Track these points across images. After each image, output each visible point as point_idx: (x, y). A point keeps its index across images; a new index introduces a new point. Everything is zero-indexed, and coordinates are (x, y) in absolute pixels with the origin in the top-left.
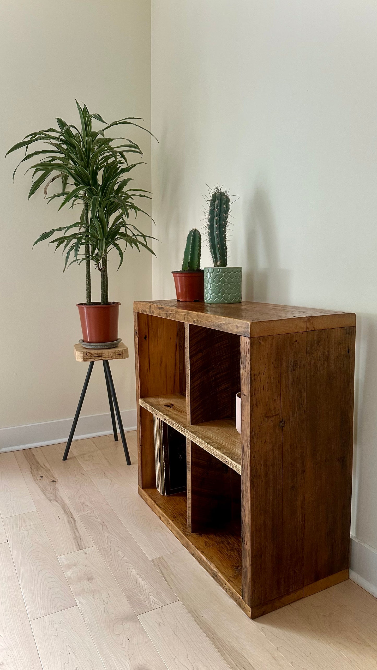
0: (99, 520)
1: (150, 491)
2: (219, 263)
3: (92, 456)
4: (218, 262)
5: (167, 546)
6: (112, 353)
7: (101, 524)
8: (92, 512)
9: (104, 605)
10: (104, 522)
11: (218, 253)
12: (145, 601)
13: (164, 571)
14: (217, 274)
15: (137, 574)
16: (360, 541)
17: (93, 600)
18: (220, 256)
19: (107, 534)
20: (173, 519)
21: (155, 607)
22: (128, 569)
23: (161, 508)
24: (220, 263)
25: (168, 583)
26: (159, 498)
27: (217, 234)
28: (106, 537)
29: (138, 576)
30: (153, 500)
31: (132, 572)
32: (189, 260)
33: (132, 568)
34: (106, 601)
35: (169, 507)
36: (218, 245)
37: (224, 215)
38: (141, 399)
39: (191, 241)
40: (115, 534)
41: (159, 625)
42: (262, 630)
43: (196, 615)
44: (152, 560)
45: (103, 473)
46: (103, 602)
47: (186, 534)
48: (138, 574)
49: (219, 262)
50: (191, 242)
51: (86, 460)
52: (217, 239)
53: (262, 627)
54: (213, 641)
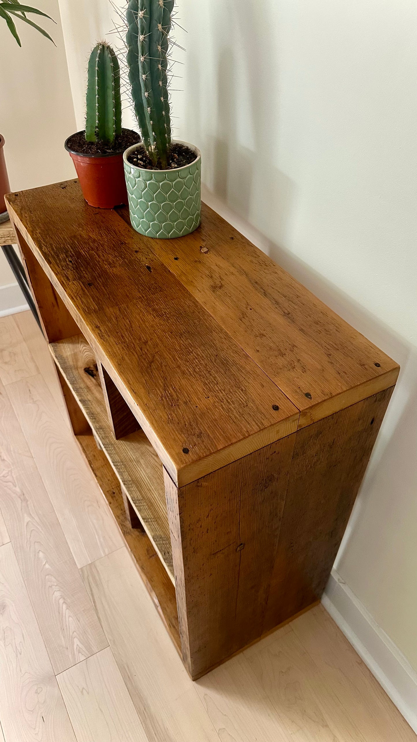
0: (18, 489)
1: (85, 439)
2: (153, 148)
3: (15, 354)
4: (150, 145)
5: (102, 540)
6: (4, 235)
7: (20, 498)
8: (10, 473)
9: (17, 656)
10: (24, 495)
11: (150, 128)
12: (68, 648)
13: (95, 591)
14: (148, 182)
15: (61, 595)
16: (341, 579)
17: (4, 647)
18: (153, 133)
19: (27, 519)
20: (112, 501)
21: (79, 660)
22: (50, 588)
23: (97, 477)
24: (155, 149)
25: (97, 613)
26: (96, 456)
27: (145, 82)
28: (25, 524)
29: (61, 601)
30: (87, 459)
31: (55, 592)
32: (97, 121)
33: (56, 584)
34: (20, 650)
35: (108, 475)
36: (149, 109)
37: (160, 26)
38: (50, 344)
39: (96, 78)
40: (36, 518)
41: (82, 692)
42: (205, 699)
43: (127, 673)
44: (82, 569)
45: (28, 391)
46: (16, 652)
47: (124, 531)
48: (62, 597)
49: (152, 146)
50: (97, 80)
51: (6, 363)
52: (146, 94)
53: (206, 695)
54: (144, 722)
